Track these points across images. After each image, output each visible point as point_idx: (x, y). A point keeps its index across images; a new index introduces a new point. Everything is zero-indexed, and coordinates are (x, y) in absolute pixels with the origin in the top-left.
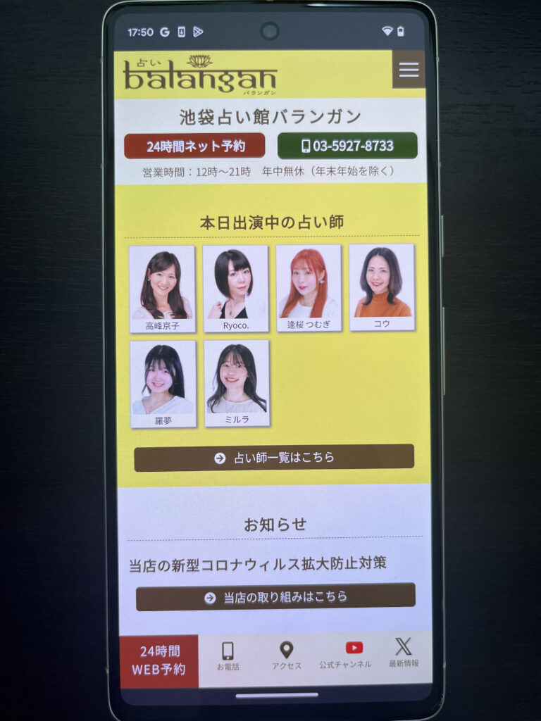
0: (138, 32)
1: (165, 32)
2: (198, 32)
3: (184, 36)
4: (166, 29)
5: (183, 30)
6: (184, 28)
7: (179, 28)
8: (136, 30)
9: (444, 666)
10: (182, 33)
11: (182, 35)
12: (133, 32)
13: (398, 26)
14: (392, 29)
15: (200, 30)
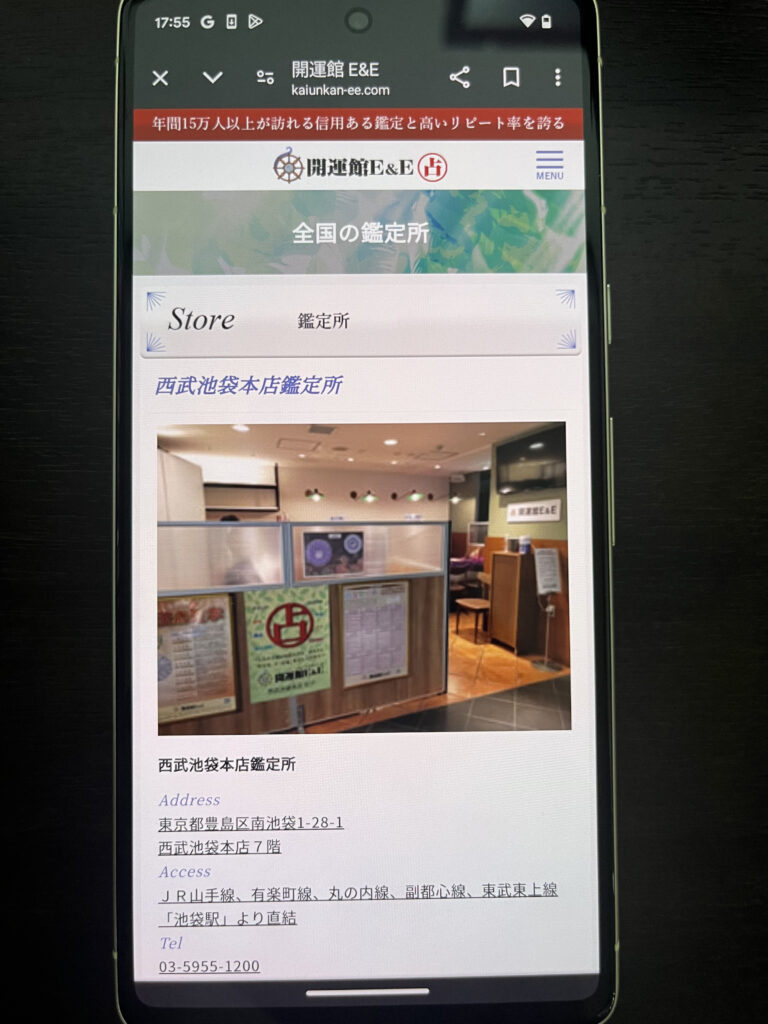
0: (169, 22)
1: (208, 22)
2: (254, 21)
3: (235, 27)
4: (210, 17)
5: (233, 19)
6: (235, 16)
7: (229, 16)
8: (167, 19)
10: (232, 23)
11: (232, 26)
12: (162, 22)
13: (543, 14)
14: (534, 18)
15: (258, 19)
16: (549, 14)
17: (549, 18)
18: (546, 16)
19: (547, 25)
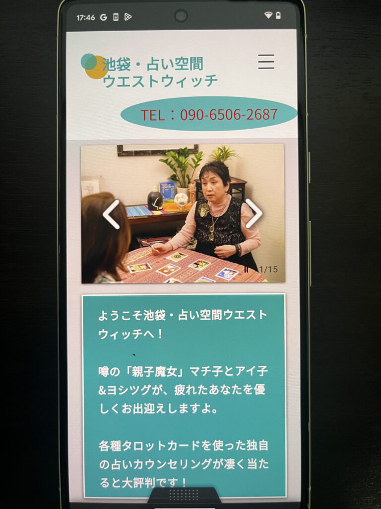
0: (84, 18)
1: (104, 17)
2: (128, 17)
3: (117, 20)
4: (105, 15)
5: (117, 15)
6: (117, 14)
7: (114, 14)
8: (83, 16)
9: (310, 489)
10: (116, 18)
11: (116, 19)
12: (80, 17)
13: (276, 12)
14: (272, 14)
15: (129, 15)
16: (280, 11)
17: (280, 13)
18: (278, 13)
19: (278, 17)
